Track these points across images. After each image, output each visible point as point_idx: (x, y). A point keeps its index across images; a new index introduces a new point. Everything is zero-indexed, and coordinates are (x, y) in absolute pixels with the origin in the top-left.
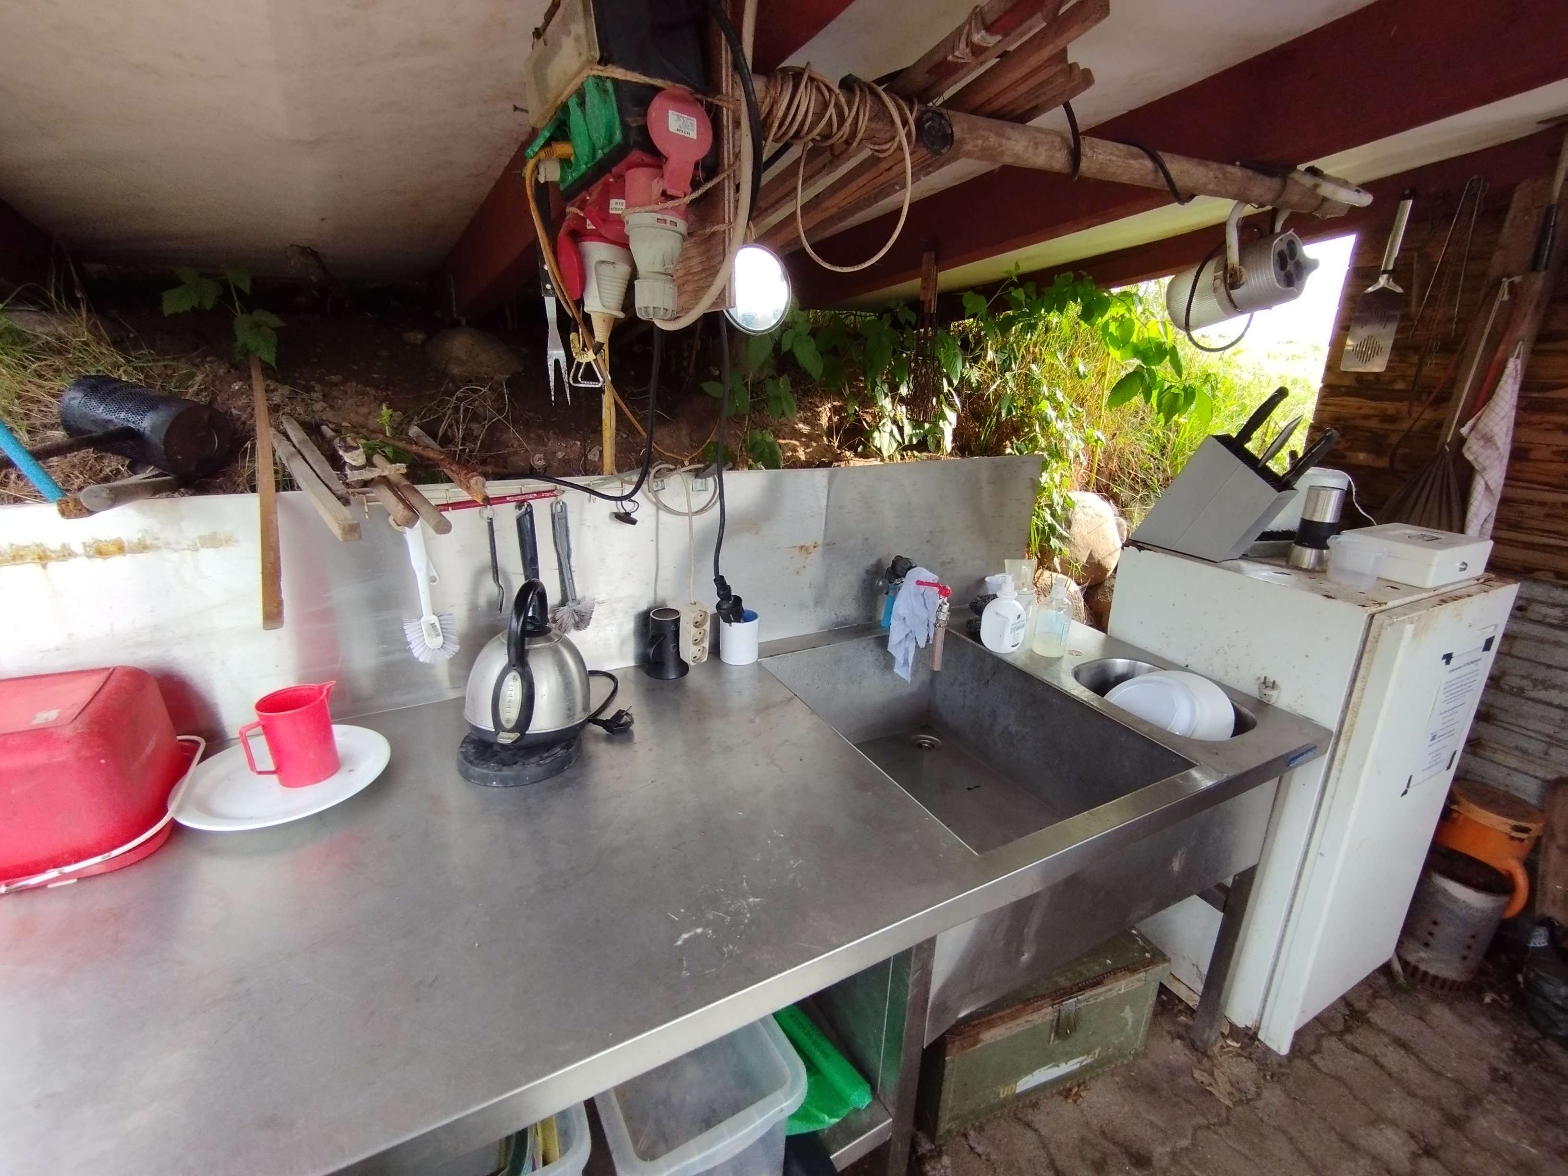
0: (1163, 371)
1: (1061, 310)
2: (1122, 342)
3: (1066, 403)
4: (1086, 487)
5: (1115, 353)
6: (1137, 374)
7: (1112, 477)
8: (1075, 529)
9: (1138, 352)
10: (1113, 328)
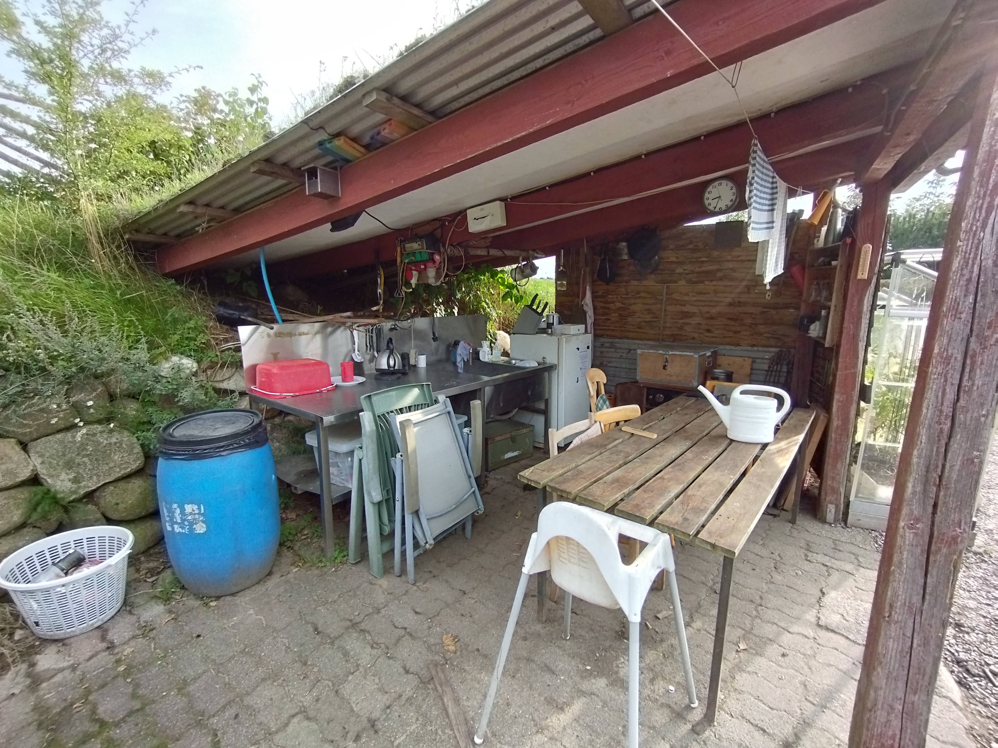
0: (515, 291)
1: (484, 275)
2: (503, 284)
3: (490, 303)
4: (499, 329)
5: (501, 287)
6: (507, 293)
7: (507, 326)
8: (498, 341)
9: (507, 287)
10: (500, 280)
